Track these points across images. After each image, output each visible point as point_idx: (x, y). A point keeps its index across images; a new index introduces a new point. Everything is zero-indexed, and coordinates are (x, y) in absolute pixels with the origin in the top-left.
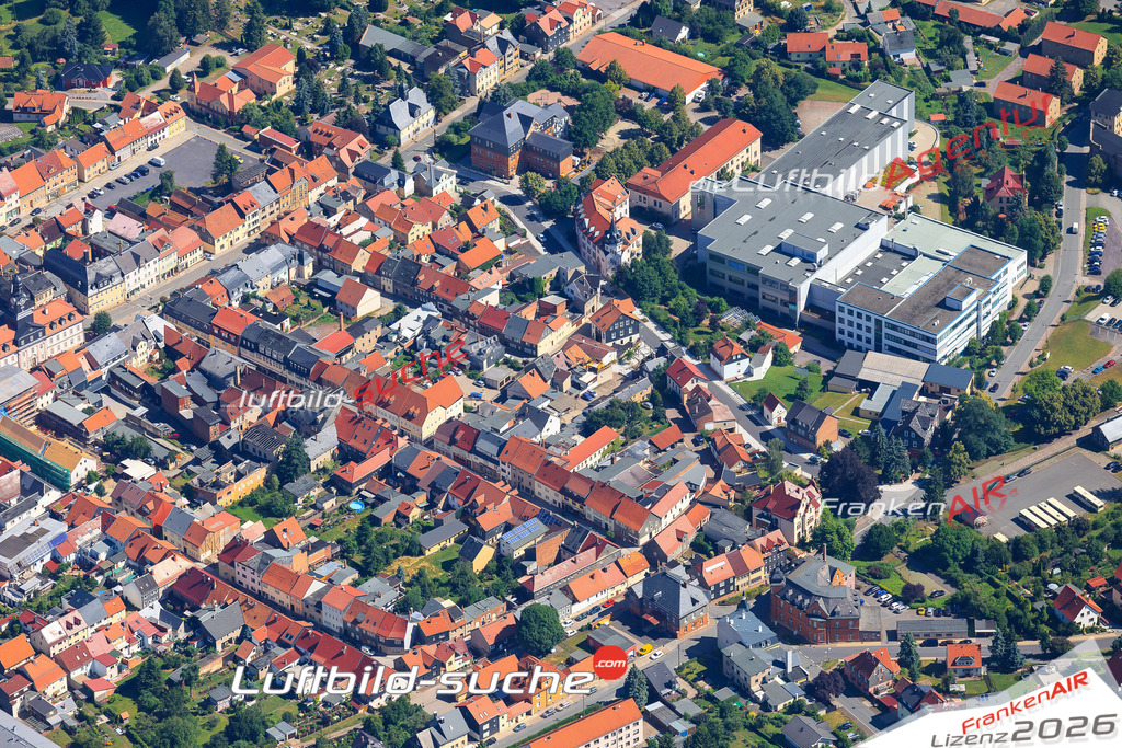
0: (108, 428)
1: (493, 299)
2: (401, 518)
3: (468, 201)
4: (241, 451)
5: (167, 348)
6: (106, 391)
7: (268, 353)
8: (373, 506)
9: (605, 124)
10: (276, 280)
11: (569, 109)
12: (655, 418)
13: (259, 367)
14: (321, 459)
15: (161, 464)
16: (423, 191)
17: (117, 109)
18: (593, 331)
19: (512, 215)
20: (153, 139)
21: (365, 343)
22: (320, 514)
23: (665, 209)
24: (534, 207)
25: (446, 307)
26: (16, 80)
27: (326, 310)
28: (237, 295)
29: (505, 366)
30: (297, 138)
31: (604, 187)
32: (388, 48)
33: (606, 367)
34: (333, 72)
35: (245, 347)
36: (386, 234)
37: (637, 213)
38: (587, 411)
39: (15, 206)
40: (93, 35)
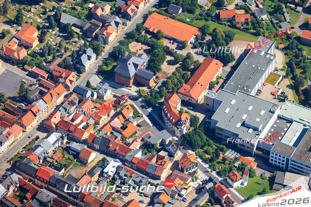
5: (20, 186)
11: (146, 51)
23: (193, 101)
27: (76, 160)
28: (42, 158)
30: (46, 72)
32: (72, 23)
34: (51, 34)
36: (92, 122)
37: (183, 104)
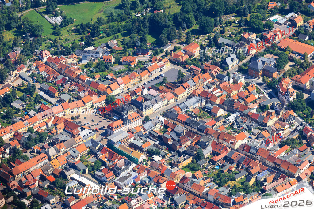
0: (149, 147)
1: (255, 111)
2: (229, 171)
3: (248, 84)
4: (185, 153)
5: (165, 125)
6: (148, 137)
7: (193, 126)
8: (222, 167)
9: (286, 63)
10: (195, 106)
11: (276, 59)
12: (300, 143)
13: (190, 130)
14: (207, 155)
15: (163, 157)
16: (235, 82)
17: (151, 61)
18: (282, 119)
19: (260, 88)
20: (161, 69)
21: (219, 123)
22: (207, 170)
23: (302, 86)
24: (266, 86)
25: (242, 113)
26: (123, 53)
27: (208, 114)
28: (184, 111)
29: (258, 129)
30: (200, 68)
31: (285, 80)
32: (225, 43)
33: (286, 129)
35: (186, 125)
36: (225, 94)
37: (295, 87)
38: (281, 141)
39: (123, 87)
40: (144, 41)
